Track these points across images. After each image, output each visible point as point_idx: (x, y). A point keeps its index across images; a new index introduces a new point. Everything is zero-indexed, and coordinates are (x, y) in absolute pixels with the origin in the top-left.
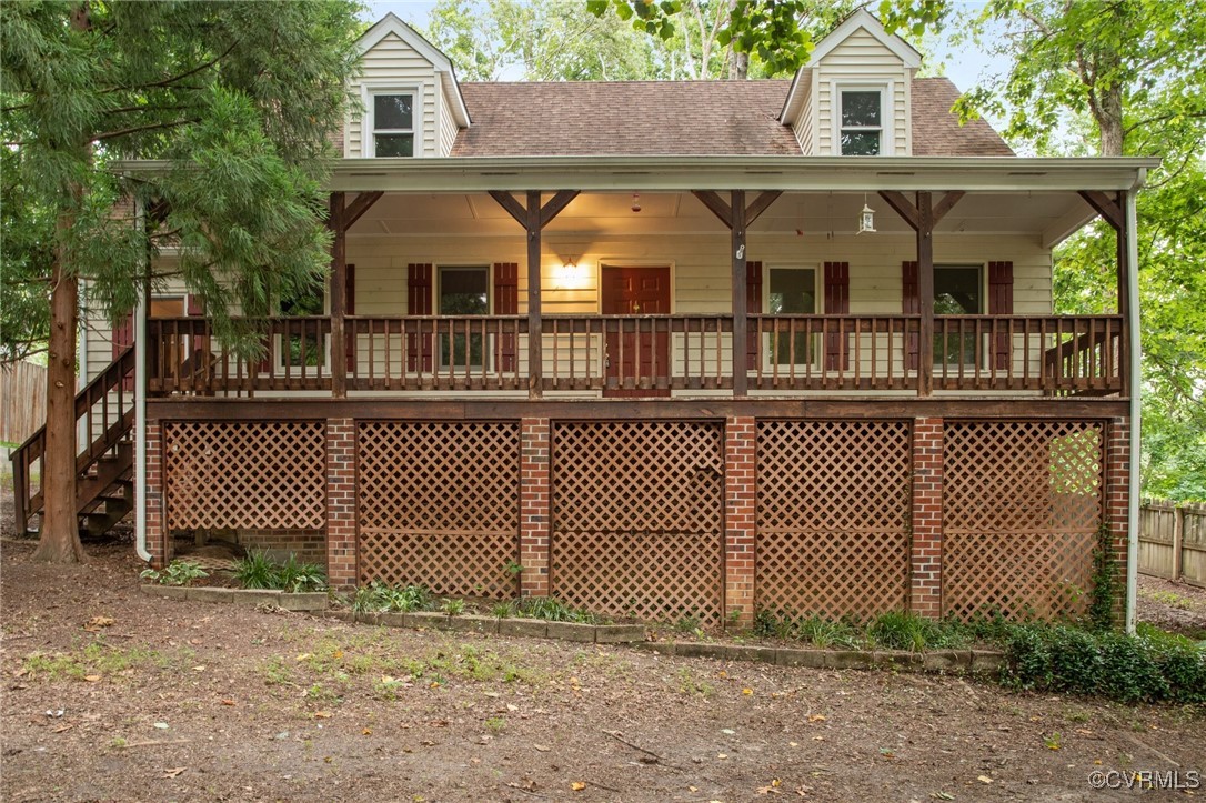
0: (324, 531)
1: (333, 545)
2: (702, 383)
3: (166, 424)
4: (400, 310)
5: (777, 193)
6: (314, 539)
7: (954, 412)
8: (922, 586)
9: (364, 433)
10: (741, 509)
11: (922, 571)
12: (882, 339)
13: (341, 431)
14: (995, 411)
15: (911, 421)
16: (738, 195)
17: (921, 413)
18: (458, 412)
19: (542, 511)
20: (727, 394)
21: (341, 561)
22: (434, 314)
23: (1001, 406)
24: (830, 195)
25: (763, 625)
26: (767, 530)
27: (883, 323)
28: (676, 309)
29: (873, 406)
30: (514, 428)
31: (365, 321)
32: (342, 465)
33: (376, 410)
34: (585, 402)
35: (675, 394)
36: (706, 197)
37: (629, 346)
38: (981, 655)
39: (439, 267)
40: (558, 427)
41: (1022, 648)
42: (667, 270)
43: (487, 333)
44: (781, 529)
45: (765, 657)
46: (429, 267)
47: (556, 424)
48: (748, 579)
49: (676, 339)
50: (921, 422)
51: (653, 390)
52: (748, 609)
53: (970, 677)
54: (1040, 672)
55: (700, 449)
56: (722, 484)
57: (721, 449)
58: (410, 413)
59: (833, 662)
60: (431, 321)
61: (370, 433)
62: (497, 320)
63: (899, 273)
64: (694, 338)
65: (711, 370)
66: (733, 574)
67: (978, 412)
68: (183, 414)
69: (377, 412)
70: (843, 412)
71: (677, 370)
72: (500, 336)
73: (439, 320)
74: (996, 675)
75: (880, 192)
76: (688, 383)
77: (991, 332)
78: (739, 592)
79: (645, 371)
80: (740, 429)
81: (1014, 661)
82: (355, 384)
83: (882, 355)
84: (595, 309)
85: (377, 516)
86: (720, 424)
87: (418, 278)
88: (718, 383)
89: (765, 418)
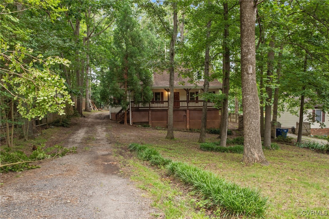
0: (149, 122)
1: (150, 123)
2: (184, 107)
5: (191, 89)
6: (148, 123)
10: (188, 119)
12: (201, 102)
13: (150, 112)
16: (187, 89)
18: (161, 110)
20: (187, 108)
21: (150, 124)
25: (190, 129)
26: (190, 121)
28: (180, 100)
32: (150, 115)
35: (180, 108)
36: (185, 89)
37: (176, 104)
41: (211, 130)
44: (192, 121)
45: (191, 132)
48: (189, 125)
49: (180, 103)
52: (189, 128)
53: (207, 133)
55: (184, 113)
56: (186, 116)
57: (186, 113)
61: (153, 112)
64: (182, 103)
65: (185, 106)
66: (187, 125)
67: (210, 109)
68: (134, 111)
69: (153, 110)
70: (197, 110)
71: (180, 106)
74: (209, 133)
75: (201, 89)
76: (181, 107)
78: (188, 127)
79: (176, 106)
80: (188, 111)
82: (151, 107)
83: (201, 104)
85: (154, 120)
86: (186, 111)
88: (186, 107)
89: (190, 110)
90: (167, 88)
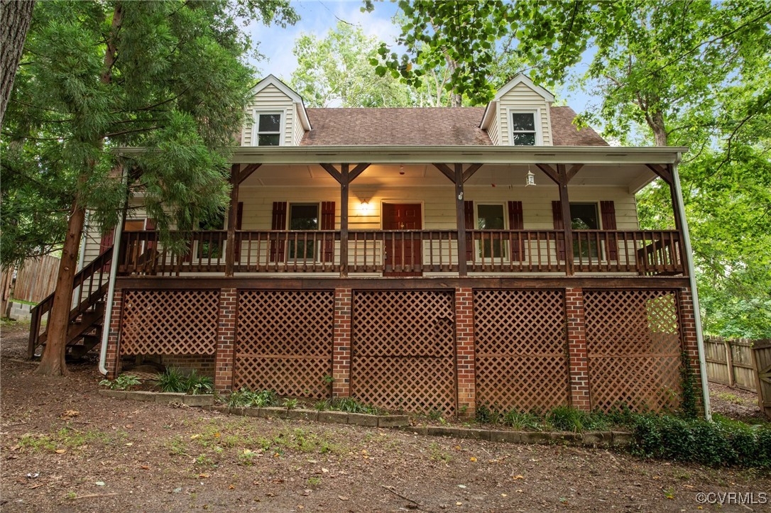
0: (214, 356)
1: (219, 364)
2: (441, 268)
3: (126, 292)
4: (267, 227)
5: (480, 165)
6: (207, 362)
7: (588, 285)
8: (577, 390)
9: (242, 297)
10: (465, 343)
11: (577, 381)
12: (543, 243)
13: (229, 296)
14: (611, 285)
15: (564, 290)
16: (458, 166)
17: (569, 286)
18: (298, 285)
19: (346, 344)
20: (455, 274)
21: (223, 374)
22: (287, 229)
23: (615, 281)
24: (509, 166)
25: (482, 415)
26: (482, 355)
27: (543, 235)
28: (424, 227)
29: (541, 282)
30: (331, 294)
31: (247, 233)
32: (228, 316)
33: (250, 284)
34: (373, 279)
35: (425, 274)
36: (441, 167)
37: (398, 248)
38: (618, 435)
39: (290, 204)
40: (356, 294)
41: (643, 430)
42: (419, 206)
43: (317, 240)
44: (490, 353)
45: (483, 436)
46: (285, 203)
47: (355, 292)
48: (471, 386)
49: (425, 244)
50: (569, 291)
51: (412, 272)
52: (472, 405)
53: (613, 449)
54: (656, 446)
55: (440, 307)
56: (454, 327)
57: (453, 306)
58: (270, 286)
59: (526, 439)
60: (285, 233)
61: (246, 297)
62: (322, 233)
63: (550, 207)
64: (436, 243)
65: (446, 261)
66: (462, 382)
67: (602, 285)
68: (137, 286)
69: (250, 285)
70: (523, 285)
71: (426, 261)
72: (324, 241)
73: (289, 233)
74: (629, 448)
75: (537, 164)
76: (432, 268)
77: (605, 239)
78: (466, 394)
79: (407, 262)
80: (464, 295)
81: (639, 439)
82: (239, 269)
83: (544, 252)
84: (379, 227)
85: (247, 347)
86: (452, 292)
87: (278, 209)
88: (450, 268)
89: (478, 289)
90: (337, 161)
